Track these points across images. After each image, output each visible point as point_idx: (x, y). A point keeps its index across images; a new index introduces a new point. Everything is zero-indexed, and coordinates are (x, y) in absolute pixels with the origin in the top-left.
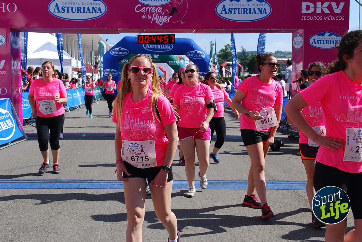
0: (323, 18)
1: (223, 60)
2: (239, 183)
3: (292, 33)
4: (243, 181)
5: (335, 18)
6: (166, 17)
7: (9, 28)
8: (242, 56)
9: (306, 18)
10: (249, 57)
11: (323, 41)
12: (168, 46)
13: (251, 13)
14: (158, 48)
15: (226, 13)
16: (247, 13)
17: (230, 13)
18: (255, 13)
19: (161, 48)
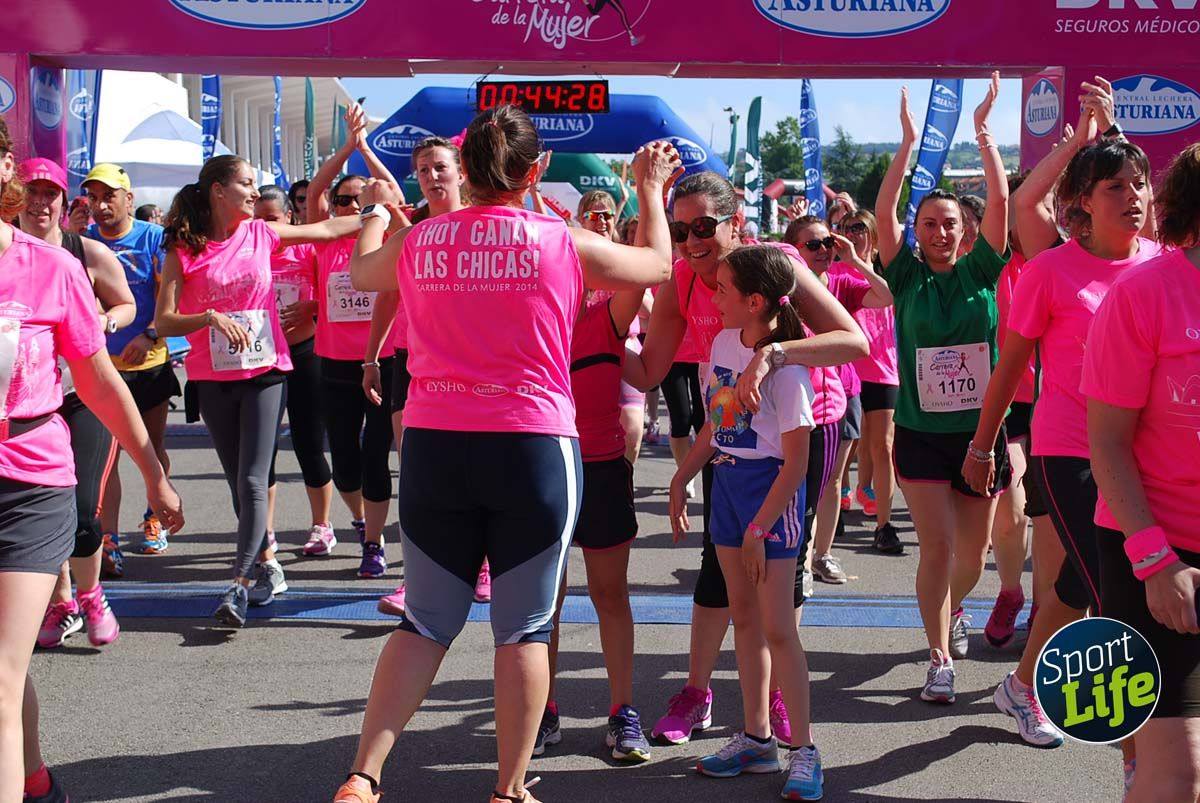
0: (1132, 26)
1: (772, 175)
2: (833, 605)
3: (1021, 80)
4: (849, 597)
5: (1176, 27)
6: (578, 18)
7: (27, 54)
8: (836, 162)
9: (1073, 24)
10: (862, 164)
11: (1132, 107)
12: (577, 122)
13: (879, 6)
14: (541, 127)
15: (789, 6)
16: (863, 8)
17: (802, 6)
18: (893, 8)
19: (552, 128)
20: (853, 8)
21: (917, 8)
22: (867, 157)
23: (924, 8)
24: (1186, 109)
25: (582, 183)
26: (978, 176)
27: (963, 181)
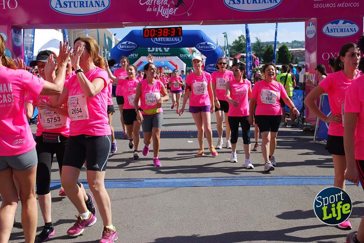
0: (336, 5)
5: (349, 5)
6: (171, 9)
7: (11, 25)
8: (257, 48)
9: (319, 5)
10: (264, 48)
11: (337, 29)
12: (177, 39)
13: (261, 2)
14: (167, 41)
15: (234, 3)
16: (256, 3)
17: (238, 3)
18: (265, 2)
19: (170, 41)
20: (253, 3)
21: (272, 2)
22: (265, 46)
23: (275, 2)
24: (353, 29)
25: (181, 56)
26: (299, 50)
27: (295, 52)
